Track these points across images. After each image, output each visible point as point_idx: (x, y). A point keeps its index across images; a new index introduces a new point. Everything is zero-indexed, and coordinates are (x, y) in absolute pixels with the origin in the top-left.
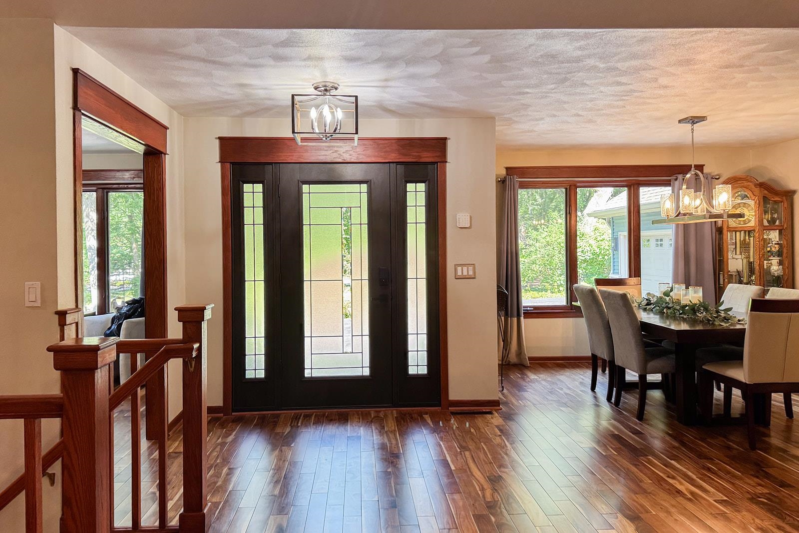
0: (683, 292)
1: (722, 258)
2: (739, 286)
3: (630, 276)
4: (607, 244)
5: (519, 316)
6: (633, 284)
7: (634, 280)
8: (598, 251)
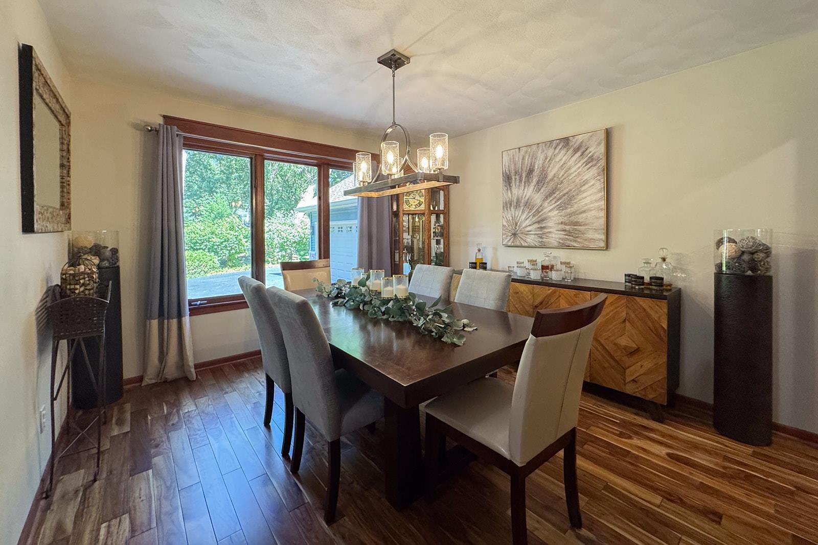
0: (382, 282)
1: (398, 238)
2: (429, 267)
3: (320, 258)
4: (308, 231)
5: (180, 316)
6: (322, 266)
7: (323, 262)
8: (303, 235)
